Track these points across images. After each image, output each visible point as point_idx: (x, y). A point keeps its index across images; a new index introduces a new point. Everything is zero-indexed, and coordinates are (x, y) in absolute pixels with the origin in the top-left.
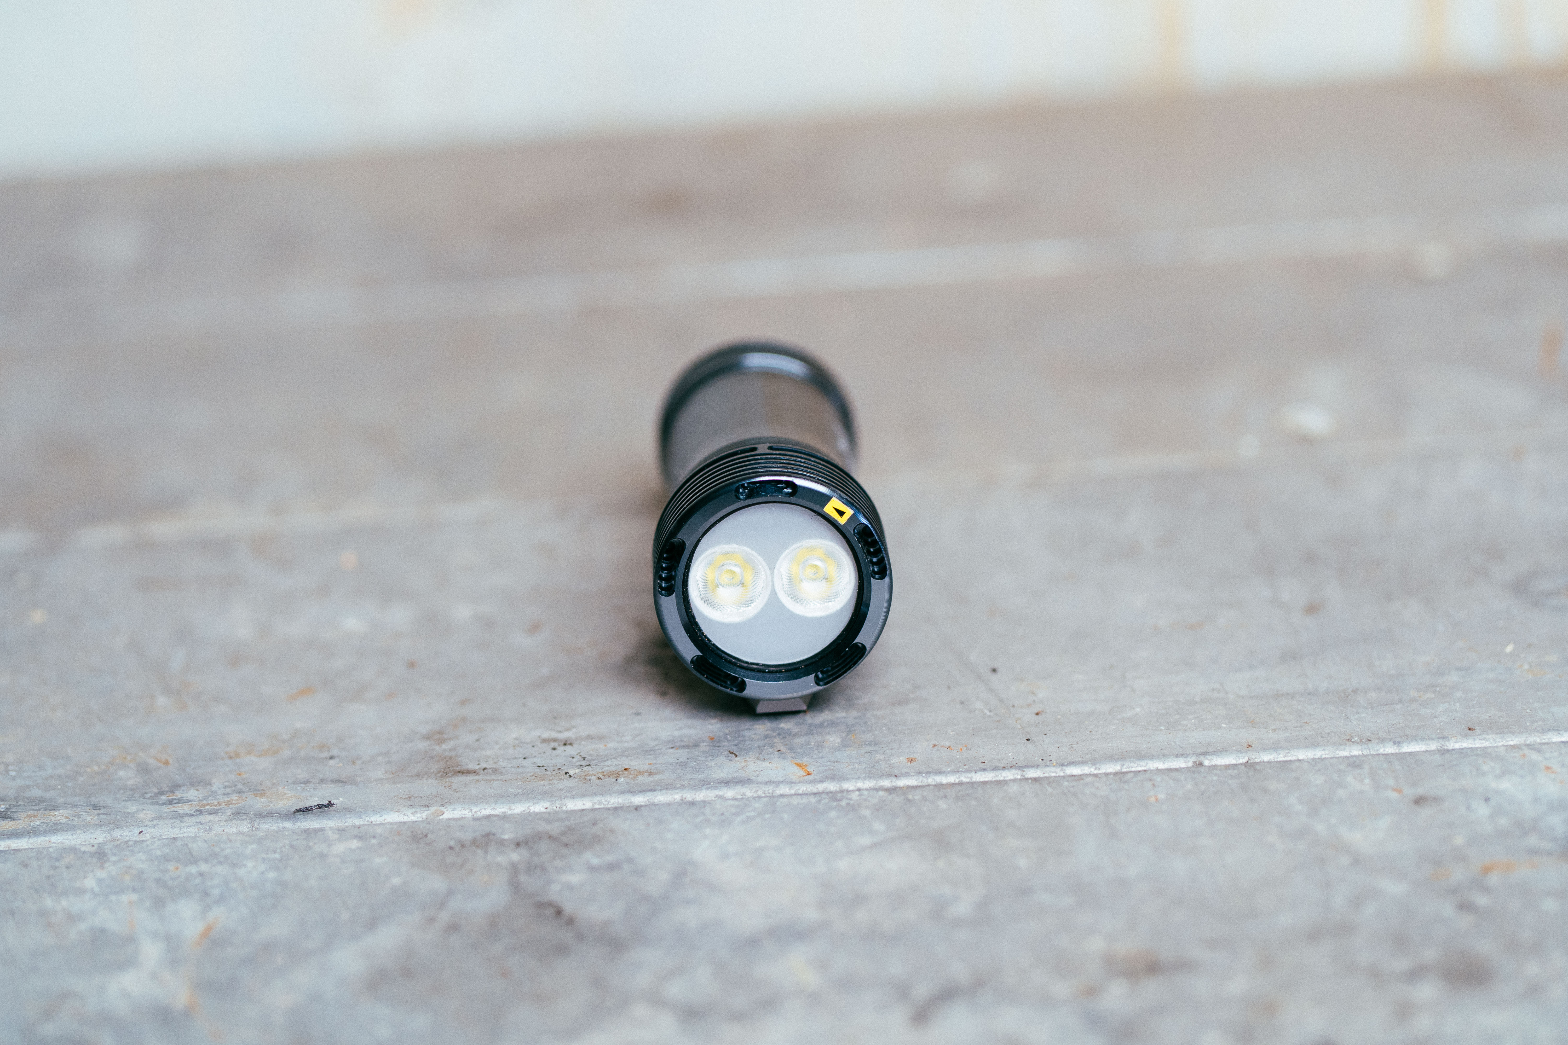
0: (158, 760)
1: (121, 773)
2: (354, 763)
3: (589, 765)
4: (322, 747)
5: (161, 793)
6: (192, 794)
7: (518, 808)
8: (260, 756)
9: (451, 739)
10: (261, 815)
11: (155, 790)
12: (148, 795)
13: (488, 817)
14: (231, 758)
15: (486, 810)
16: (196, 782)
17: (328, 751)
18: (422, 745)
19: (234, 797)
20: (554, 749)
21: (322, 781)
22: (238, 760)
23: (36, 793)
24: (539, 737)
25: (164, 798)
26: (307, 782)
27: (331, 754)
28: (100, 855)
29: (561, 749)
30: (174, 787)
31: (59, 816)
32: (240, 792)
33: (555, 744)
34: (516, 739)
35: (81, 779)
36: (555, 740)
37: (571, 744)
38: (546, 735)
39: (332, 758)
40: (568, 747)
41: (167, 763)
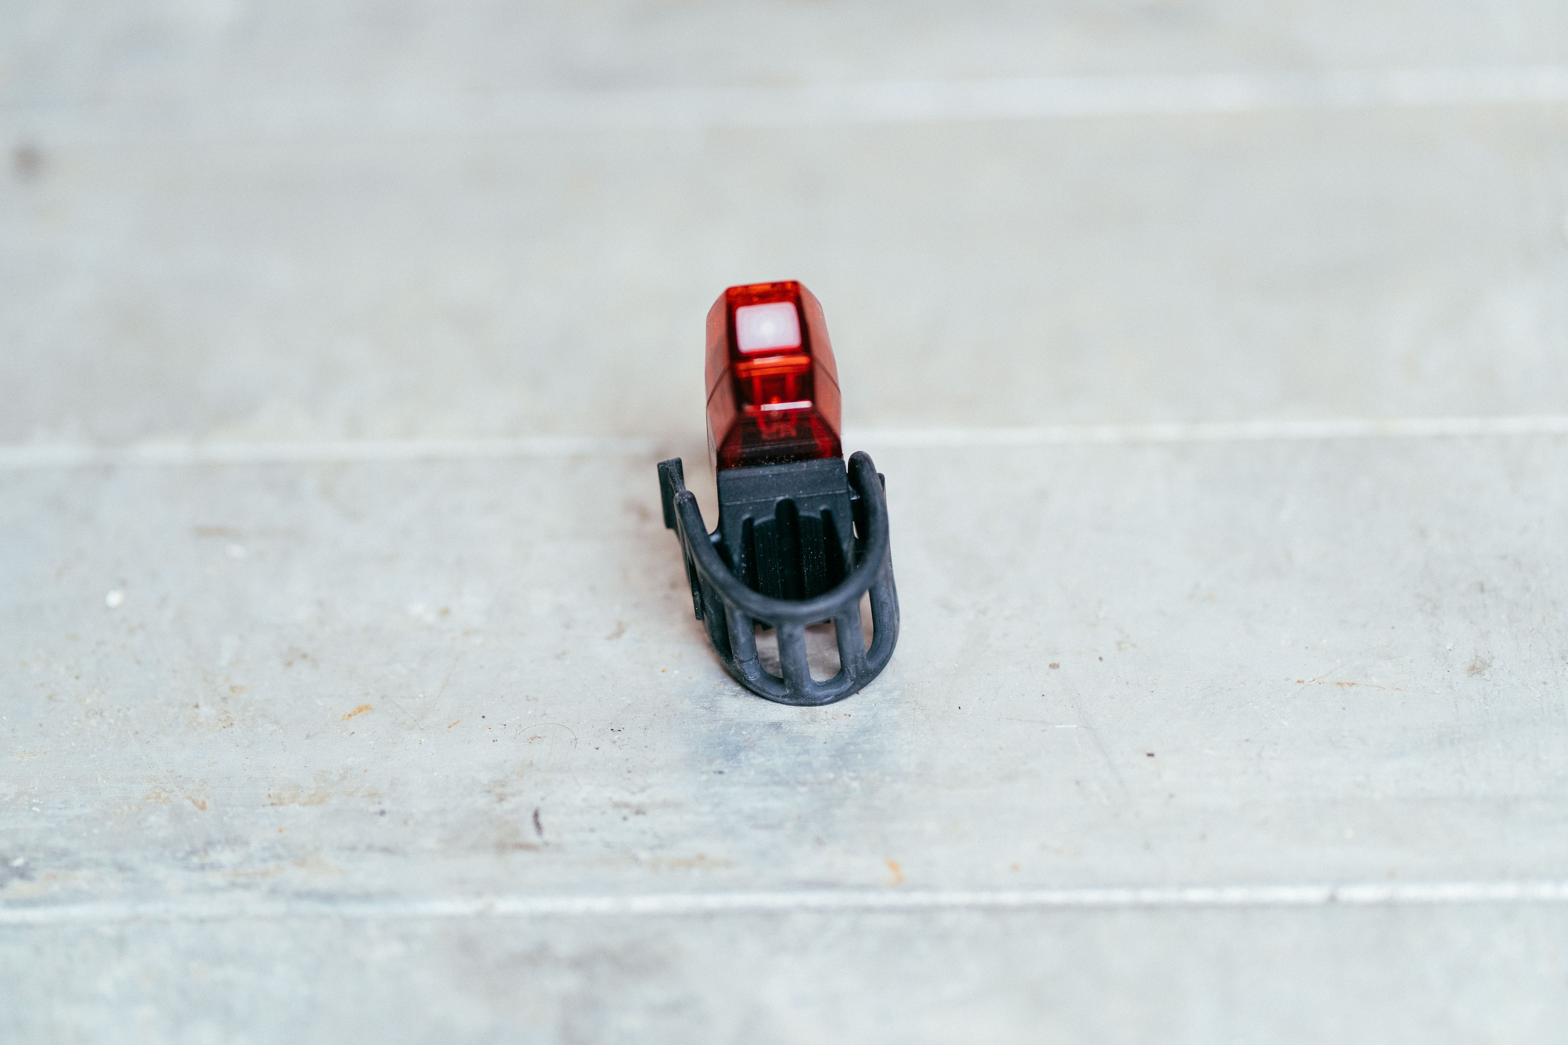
0: (194, 802)
1: (153, 819)
2: (406, 822)
3: (661, 846)
4: (373, 795)
5: (193, 852)
6: (226, 856)
7: (579, 904)
8: (305, 804)
9: (514, 795)
10: (300, 895)
11: (187, 848)
12: (180, 855)
13: (545, 918)
14: (272, 804)
15: (543, 904)
16: (233, 841)
17: (379, 803)
18: (481, 801)
19: (272, 865)
20: (625, 819)
21: (370, 848)
22: (281, 809)
23: (59, 842)
24: (610, 799)
25: (195, 860)
26: (353, 848)
27: (381, 807)
28: (121, 943)
29: (633, 819)
30: (210, 844)
31: (82, 878)
32: (278, 857)
33: (626, 812)
34: (585, 800)
35: (109, 823)
36: (627, 805)
37: (644, 813)
38: (617, 798)
39: (382, 813)
40: (640, 818)
41: (203, 807)
